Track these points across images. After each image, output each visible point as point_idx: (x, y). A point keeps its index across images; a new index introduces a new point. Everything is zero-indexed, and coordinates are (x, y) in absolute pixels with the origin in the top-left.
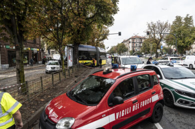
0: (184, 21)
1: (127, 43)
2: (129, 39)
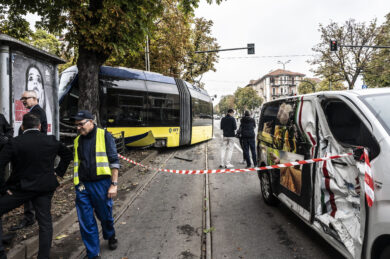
1: (259, 86)
2: (264, 78)
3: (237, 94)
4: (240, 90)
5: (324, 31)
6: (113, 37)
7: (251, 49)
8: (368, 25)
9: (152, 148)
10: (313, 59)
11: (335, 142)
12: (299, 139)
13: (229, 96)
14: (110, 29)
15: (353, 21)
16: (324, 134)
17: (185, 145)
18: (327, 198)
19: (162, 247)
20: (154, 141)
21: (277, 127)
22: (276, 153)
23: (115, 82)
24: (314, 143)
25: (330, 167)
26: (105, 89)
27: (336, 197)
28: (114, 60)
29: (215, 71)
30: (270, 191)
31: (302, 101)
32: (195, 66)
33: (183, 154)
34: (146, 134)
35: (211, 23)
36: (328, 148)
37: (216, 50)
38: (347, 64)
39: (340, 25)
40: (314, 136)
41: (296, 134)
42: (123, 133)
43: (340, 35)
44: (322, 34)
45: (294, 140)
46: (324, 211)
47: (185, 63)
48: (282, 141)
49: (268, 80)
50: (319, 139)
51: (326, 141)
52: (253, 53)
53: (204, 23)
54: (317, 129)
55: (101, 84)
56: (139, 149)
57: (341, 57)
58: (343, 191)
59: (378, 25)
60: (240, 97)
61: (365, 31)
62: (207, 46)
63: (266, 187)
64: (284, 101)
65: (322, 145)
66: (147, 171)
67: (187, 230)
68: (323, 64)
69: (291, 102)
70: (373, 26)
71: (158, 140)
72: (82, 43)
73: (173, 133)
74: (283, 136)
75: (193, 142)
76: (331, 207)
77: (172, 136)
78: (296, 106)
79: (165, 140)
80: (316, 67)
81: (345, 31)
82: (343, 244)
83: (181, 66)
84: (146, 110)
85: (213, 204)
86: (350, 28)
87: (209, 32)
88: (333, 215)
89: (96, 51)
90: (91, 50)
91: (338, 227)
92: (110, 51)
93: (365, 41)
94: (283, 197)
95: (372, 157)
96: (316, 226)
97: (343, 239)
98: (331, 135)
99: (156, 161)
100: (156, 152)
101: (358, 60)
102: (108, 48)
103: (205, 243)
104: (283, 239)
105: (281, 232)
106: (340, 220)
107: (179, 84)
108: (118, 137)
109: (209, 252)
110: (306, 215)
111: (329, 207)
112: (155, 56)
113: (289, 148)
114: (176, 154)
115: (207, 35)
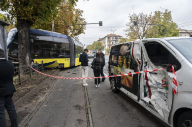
0: (163, 17)
1: (103, 41)
2: (105, 37)
3: (93, 44)
4: (95, 42)
5: (131, 17)
6: (36, 14)
7: (101, 24)
8: (148, 15)
9: (57, 68)
10: (126, 29)
11: (151, 63)
12: (131, 62)
13: (90, 45)
14: (33, 9)
15: (142, 13)
16: (145, 59)
17: (72, 67)
18: (147, 90)
19: (66, 117)
20: (58, 65)
21: (119, 57)
22: (119, 69)
23: (37, 37)
24: (140, 64)
25: (148, 75)
26: (32, 40)
27: (151, 89)
28: (36, 27)
29: (84, 33)
30: (116, 86)
31: (134, 44)
32: (76, 31)
33: (72, 71)
34: (54, 62)
35: (82, 11)
36: (147, 66)
37: (85, 24)
38: (140, 32)
39: (137, 15)
40: (140, 61)
41: (130, 60)
42: (42, 61)
43: (137, 19)
44: (130, 18)
45: (129, 63)
46: (145, 95)
47: (71, 29)
48: (123, 63)
49: (107, 38)
50: (142, 62)
51: (146, 63)
52: (102, 25)
53: (79, 11)
54: (142, 57)
55: (30, 38)
56: (51, 69)
57: (138, 29)
58: (155, 86)
59: (152, 15)
60: (95, 46)
61: (147, 18)
62: (81, 22)
63: (113, 85)
64: (123, 44)
65: (144, 65)
66: (55, 79)
67: (78, 107)
68: (130, 31)
69: (127, 45)
70: (150, 16)
71: (60, 64)
72: (19, 15)
73: (67, 61)
74: (123, 61)
75: (76, 65)
76: (149, 94)
77: (66, 63)
78: (130, 47)
79: (63, 64)
80: (127, 33)
81: (139, 17)
82: (157, 111)
83: (69, 31)
84: (53, 51)
85: (89, 94)
86: (141, 16)
87: (81, 15)
88: (150, 97)
89: (27, 20)
90: (24, 19)
91: (153, 103)
92: (34, 20)
93: (147, 22)
94: (123, 89)
95: (176, 69)
96: (141, 102)
97: (156, 109)
98: (149, 60)
99: (59, 74)
100: (59, 70)
101: (144, 30)
102: (33, 19)
103: (88, 113)
104: (124, 109)
105: (122, 105)
106: (154, 100)
107: (69, 38)
108: (40, 63)
109: (90, 118)
110: (135, 98)
111: (148, 94)
112: (56, 26)
113: (126, 66)
114: (68, 70)
115: (81, 17)
